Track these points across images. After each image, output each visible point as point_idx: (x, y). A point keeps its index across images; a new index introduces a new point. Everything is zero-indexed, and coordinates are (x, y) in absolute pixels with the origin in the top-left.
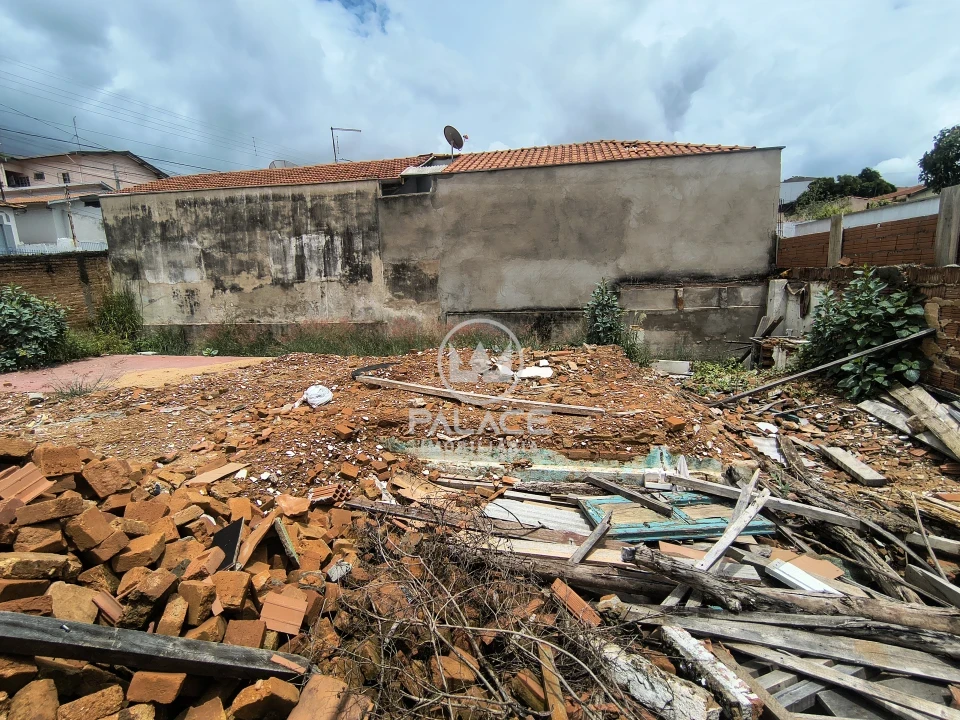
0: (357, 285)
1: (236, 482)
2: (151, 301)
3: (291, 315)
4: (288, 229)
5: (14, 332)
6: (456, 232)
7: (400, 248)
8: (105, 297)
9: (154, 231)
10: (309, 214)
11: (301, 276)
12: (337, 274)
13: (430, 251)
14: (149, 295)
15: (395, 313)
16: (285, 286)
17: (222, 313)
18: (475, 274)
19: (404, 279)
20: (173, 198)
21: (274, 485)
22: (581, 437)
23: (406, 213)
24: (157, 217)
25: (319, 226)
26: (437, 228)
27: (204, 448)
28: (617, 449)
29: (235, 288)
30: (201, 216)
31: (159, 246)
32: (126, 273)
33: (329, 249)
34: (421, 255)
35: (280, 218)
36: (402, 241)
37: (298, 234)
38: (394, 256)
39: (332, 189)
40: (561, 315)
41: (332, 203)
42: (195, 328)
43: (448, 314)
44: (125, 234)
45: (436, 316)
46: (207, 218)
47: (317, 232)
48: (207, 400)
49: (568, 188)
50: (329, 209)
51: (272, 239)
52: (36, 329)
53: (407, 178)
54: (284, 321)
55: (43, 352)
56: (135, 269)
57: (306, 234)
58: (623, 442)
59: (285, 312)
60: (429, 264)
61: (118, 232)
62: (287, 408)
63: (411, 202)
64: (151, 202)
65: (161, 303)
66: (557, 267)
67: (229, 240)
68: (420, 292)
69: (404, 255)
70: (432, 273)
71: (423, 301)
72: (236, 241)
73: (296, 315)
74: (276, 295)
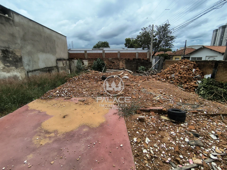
13: (17, 45)
19: (8, 57)
34: (14, 46)
45: (24, 73)
68: (16, 63)
69: (6, 45)
70: (20, 55)
71: (18, 68)
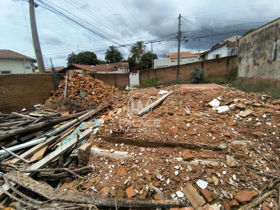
3: (269, 75)
4: (274, 39)
9: (246, 46)
10: (279, 31)
11: (275, 59)
16: (270, 62)
20: (251, 34)
24: (247, 42)
29: (258, 64)
31: (246, 52)
51: (270, 43)
56: (240, 60)
57: (278, 39)
64: (247, 37)
67: (260, 46)
72: (261, 46)
73: (271, 75)
74: (267, 67)
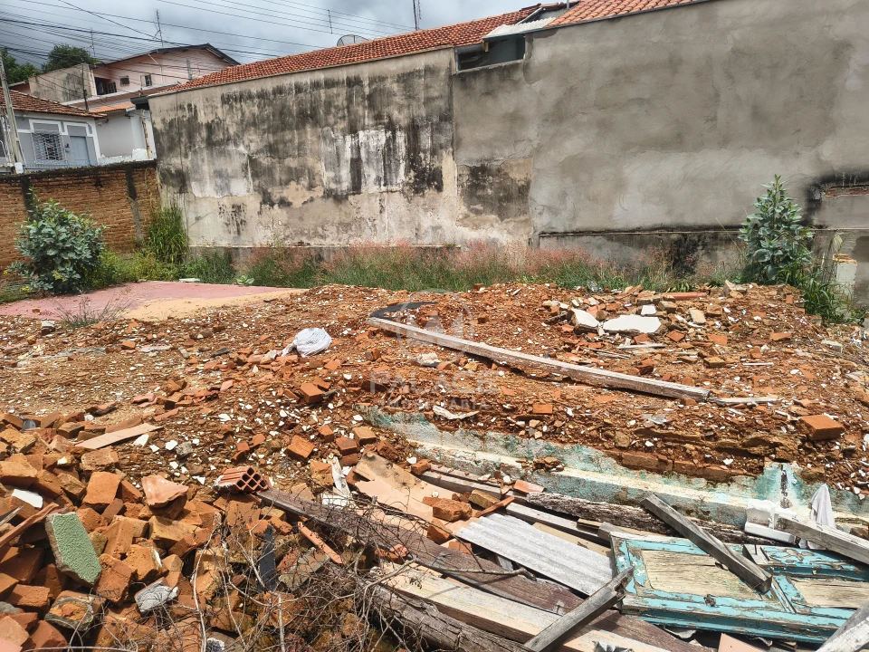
0: (423, 196)
1: (129, 451)
2: (198, 219)
3: (345, 236)
4: (343, 125)
5: (51, 253)
6: (558, 116)
7: (479, 144)
8: (153, 215)
9: (200, 134)
10: (366, 103)
11: (356, 187)
12: (398, 182)
13: (520, 147)
14: (196, 212)
15: (470, 234)
16: (338, 198)
17: (269, 233)
18: (584, 177)
19: (484, 188)
20: (218, 92)
21: (182, 459)
22: (647, 433)
23: (488, 93)
24: (203, 118)
25: (378, 117)
26: (530, 112)
27: (147, 400)
28: (706, 460)
29: (284, 203)
30: (247, 114)
31: (205, 154)
32: (173, 186)
33: (390, 149)
34: (507, 152)
35: (333, 110)
36: (482, 134)
37: (353, 131)
38: (471, 155)
39: (394, 67)
40: (715, 237)
41: (395, 87)
42: (241, 251)
43: (543, 235)
44: (172, 139)
45: (526, 237)
46: (254, 115)
47: (376, 126)
48: (196, 339)
49: (736, 34)
50: (391, 94)
51: (325, 138)
52: (72, 249)
53: (494, 42)
54: (336, 244)
55: (78, 276)
56: (181, 181)
57: (363, 129)
58: (720, 449)
59: (338, 232)
60: (518, 165)
61: (166, 138)
62: (272, 354)
63: (495, 77)
64: (197, 98)
65: (207, 221)
66: (712, 161)
67: (276, 142)
68: (505, 204)
69: (485, 153)
70: (523, 177)
71: (508, 218)
72: (285, 143)
73: (350, 236)
74: (329, 210)
